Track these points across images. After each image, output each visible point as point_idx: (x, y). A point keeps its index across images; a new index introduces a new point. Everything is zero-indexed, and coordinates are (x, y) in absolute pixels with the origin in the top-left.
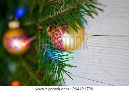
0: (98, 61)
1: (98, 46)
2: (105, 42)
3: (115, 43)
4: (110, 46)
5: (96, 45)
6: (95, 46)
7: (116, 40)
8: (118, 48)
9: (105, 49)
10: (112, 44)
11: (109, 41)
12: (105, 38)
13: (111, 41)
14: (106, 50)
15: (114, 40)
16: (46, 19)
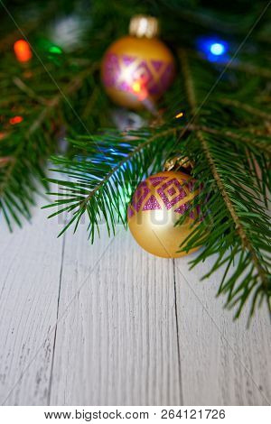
0: (110, 299)
1: (147, 297)
2: (161, 318)
3: (162, 344)
4: (151, 332)
5: (150, 292)
6: (147, 291)
7: (168, 347)
8: (148, 353)
9: (144, 317)
10: (158, 337)
11: (164, 330)
12: (170, 317)
13: (164, 336)
14: (141, 320)
15: (168, 342)
16: (209, 155)
